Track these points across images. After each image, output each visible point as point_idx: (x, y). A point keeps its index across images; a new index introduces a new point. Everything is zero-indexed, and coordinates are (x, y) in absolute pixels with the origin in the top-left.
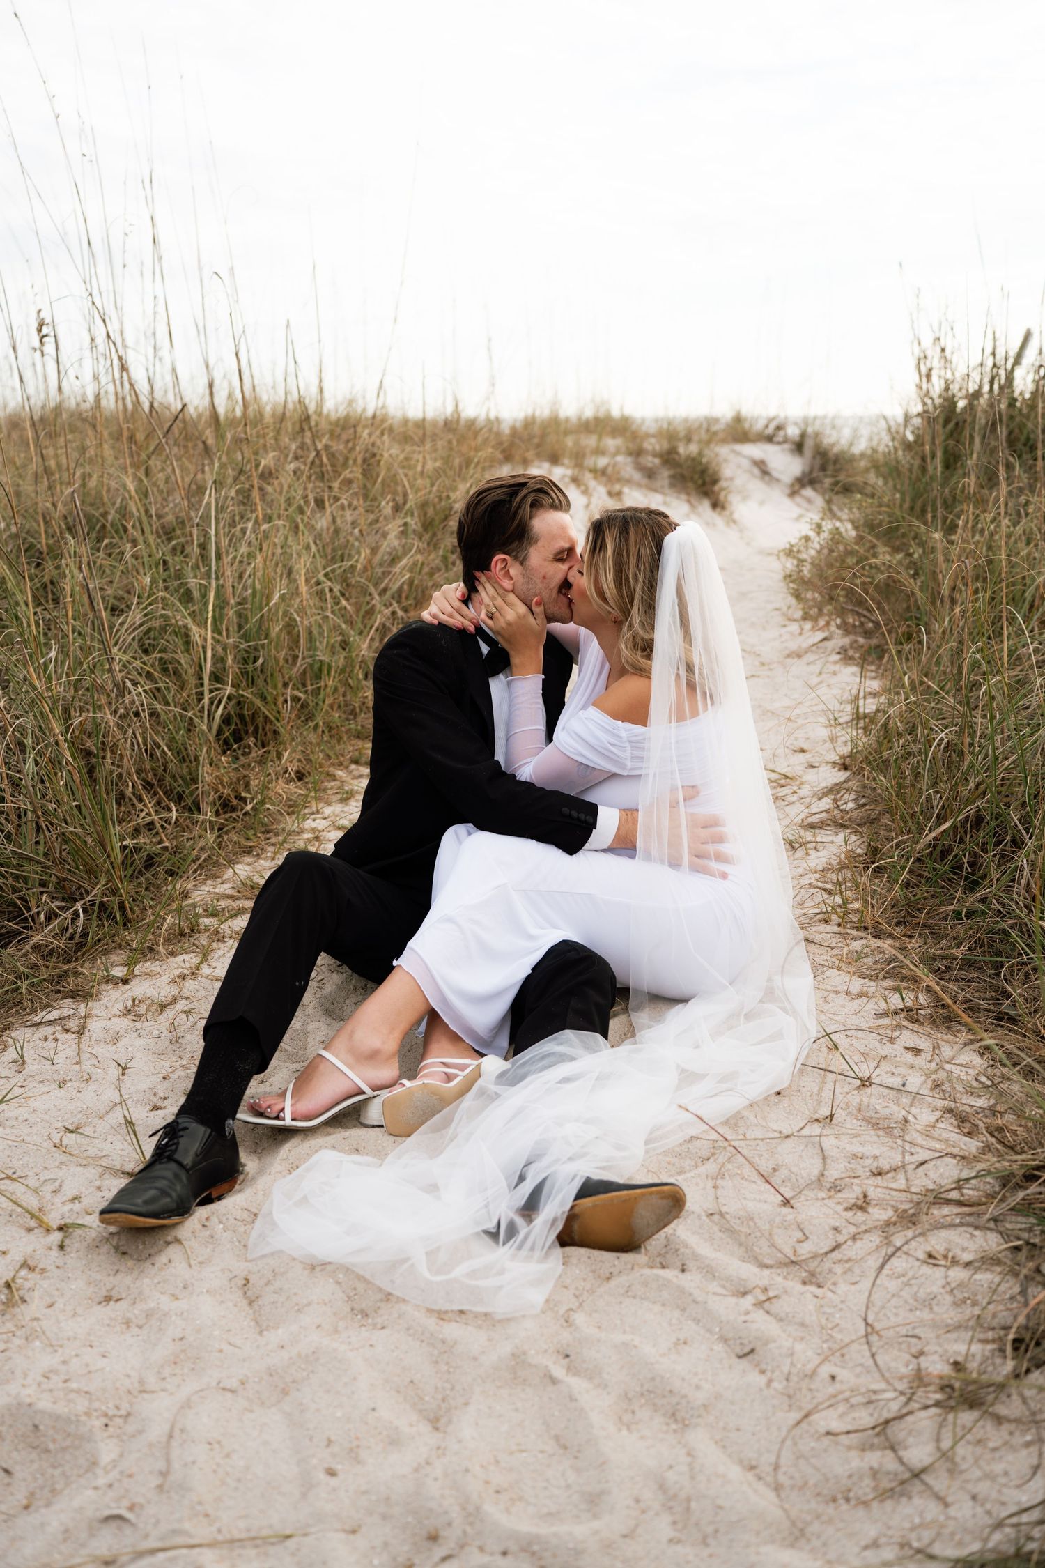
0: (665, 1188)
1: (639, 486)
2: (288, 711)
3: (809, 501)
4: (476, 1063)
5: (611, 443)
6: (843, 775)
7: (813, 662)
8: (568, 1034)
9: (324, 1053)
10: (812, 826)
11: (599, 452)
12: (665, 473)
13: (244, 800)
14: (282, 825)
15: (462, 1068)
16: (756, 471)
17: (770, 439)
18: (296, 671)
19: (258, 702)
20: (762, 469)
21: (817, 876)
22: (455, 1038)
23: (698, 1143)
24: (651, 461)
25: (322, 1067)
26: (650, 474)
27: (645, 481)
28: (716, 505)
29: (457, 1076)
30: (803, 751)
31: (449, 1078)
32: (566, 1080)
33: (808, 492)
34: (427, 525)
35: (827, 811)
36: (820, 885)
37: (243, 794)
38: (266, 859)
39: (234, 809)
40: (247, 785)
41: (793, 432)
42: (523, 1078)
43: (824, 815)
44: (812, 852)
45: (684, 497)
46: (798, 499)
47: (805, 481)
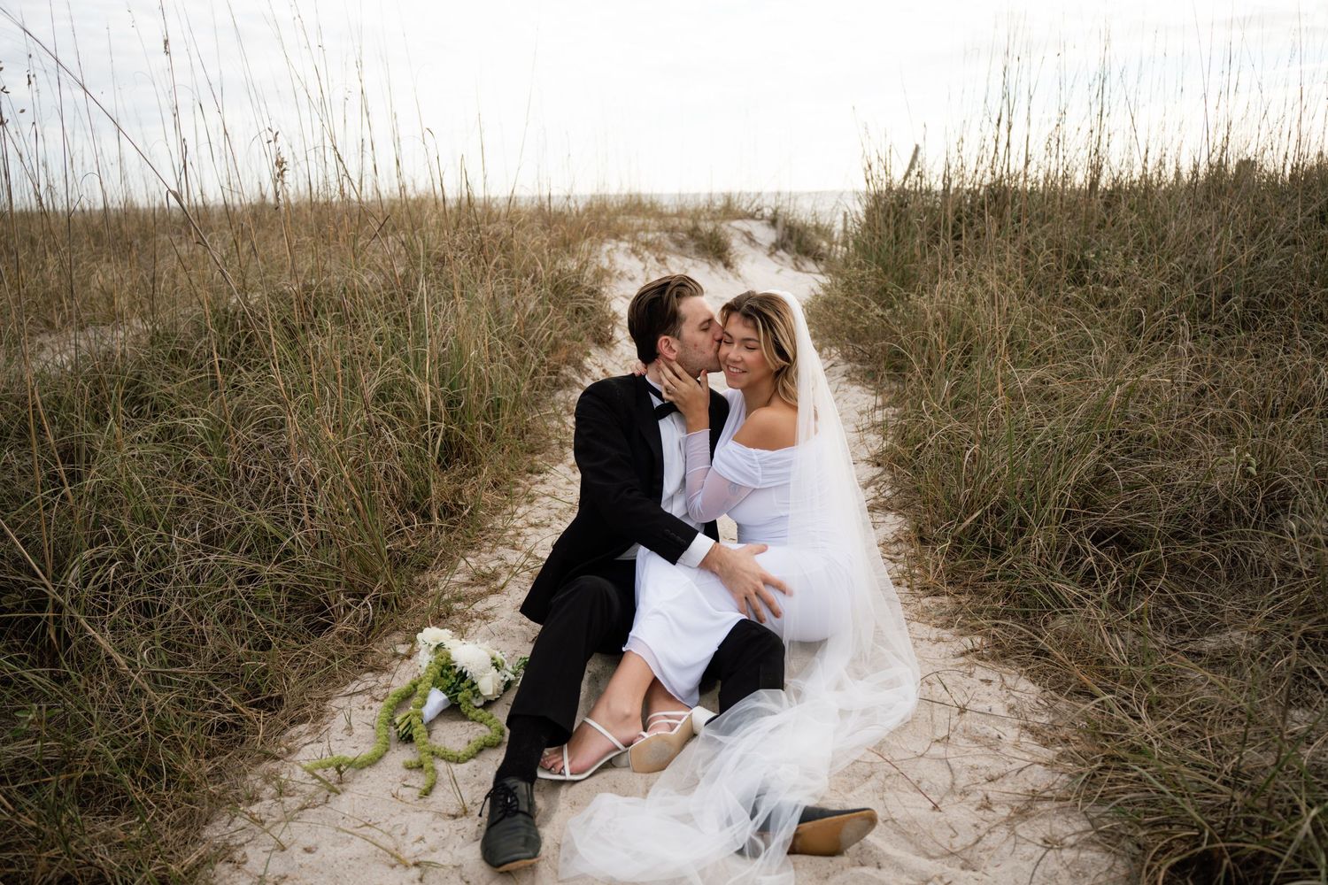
0: (865, 812)
1: (674, 253)
2: (481, 437)
3: (782, 259)
4: (688, 713)
5: (652, 222)
6: (877, 471)
9: (589, 721)
11: (645, 229)
12: (692, 244)
13: (461, 506)
14: (490, 525)
15: (680, 718)
16: (745, 239)
17: (752, 217)
18: (484, 407)
19: (460, 432)
20: (750, 238)
22: (670, 698)
23: (860, 765)
24: (683, 236)
25: (589, 732)
26: (681, 245)
27: (678, 250)
28: (727, 265)
29: (676, 725)
31: (672, 727)
33: (781, 253)
34: (557, 290)
35: (873, 497)
37: (460, 503)
38: (485, 552)
39: (452, 514)
40: (460, 497)
41: (768, 212)
43: (872, 501)
45: (706, 260)
46: (775, 258)
47: (779, 245)
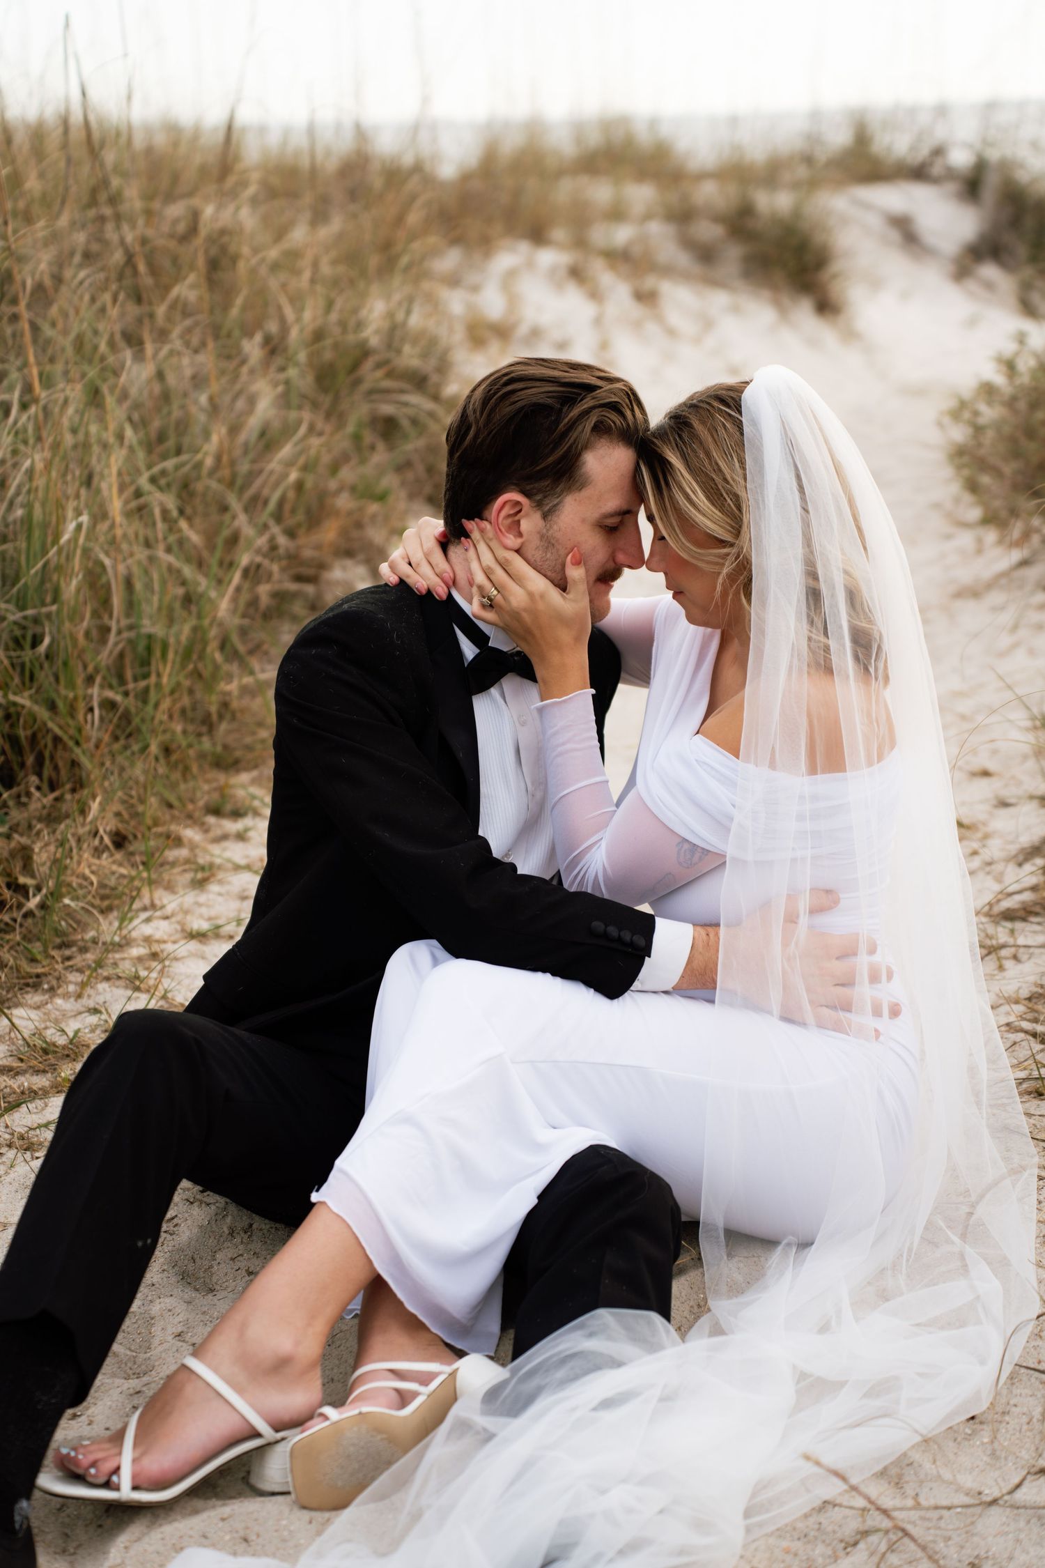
1: (684, 276)
2: (94, 727)
3: (989, 286)
4: (447, 1369)
5: (641, 195)
7: (1002, 608)
8: (604, 1316)
9: (194, 1364)
10: (1009, 916)
11: (617, 214)
12: (733, 253)
13: (22, 890)
14: (91, 934)
15: (425, 1379)
16: (895, 235)
17: (919, 173)
18: (105, 657)
19: (43, 713)
20: (906, 232)
21: (1020, 1008)
22: (413, 1325)
23: (837, 1514)
24: (708, 231)
25: (189, 1390)
26: (706, 255)
27: (697, 269)
28: (826, 306)
29: (415, 1394)
30: (986, 774)
31: (403, 1398)
32: (607, 1404)
33: (990, 271)
34: (325, 377)
35: (1034, 889)
36: (1026, 1025)
37: (22, 880)
38: (66, 996)
40: (27, 867)
42: (529, 1400)
43: (1027, 897)
44: (1009, 964)
45: (766, 293)
46: (971, 284)
47: (983, 250)
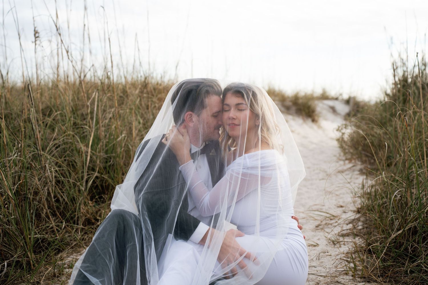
6: (358, 216)
7: (348, 174)
10: (343, 236)
12: (294, 109)
16: (331, 110)
17: (336, 99)
20: (333, 110)
21: (344, 255)
24: (288, 103)
26: (288, 108)
28: (314, 121)
30: (342, 207)
33: (352, 119)
35: (350, 229)
36: (344, 259)
41: (346, 97)
43: (349, 231)
44: (342, 246)
45: (301, 117)
47: (351, 115)
